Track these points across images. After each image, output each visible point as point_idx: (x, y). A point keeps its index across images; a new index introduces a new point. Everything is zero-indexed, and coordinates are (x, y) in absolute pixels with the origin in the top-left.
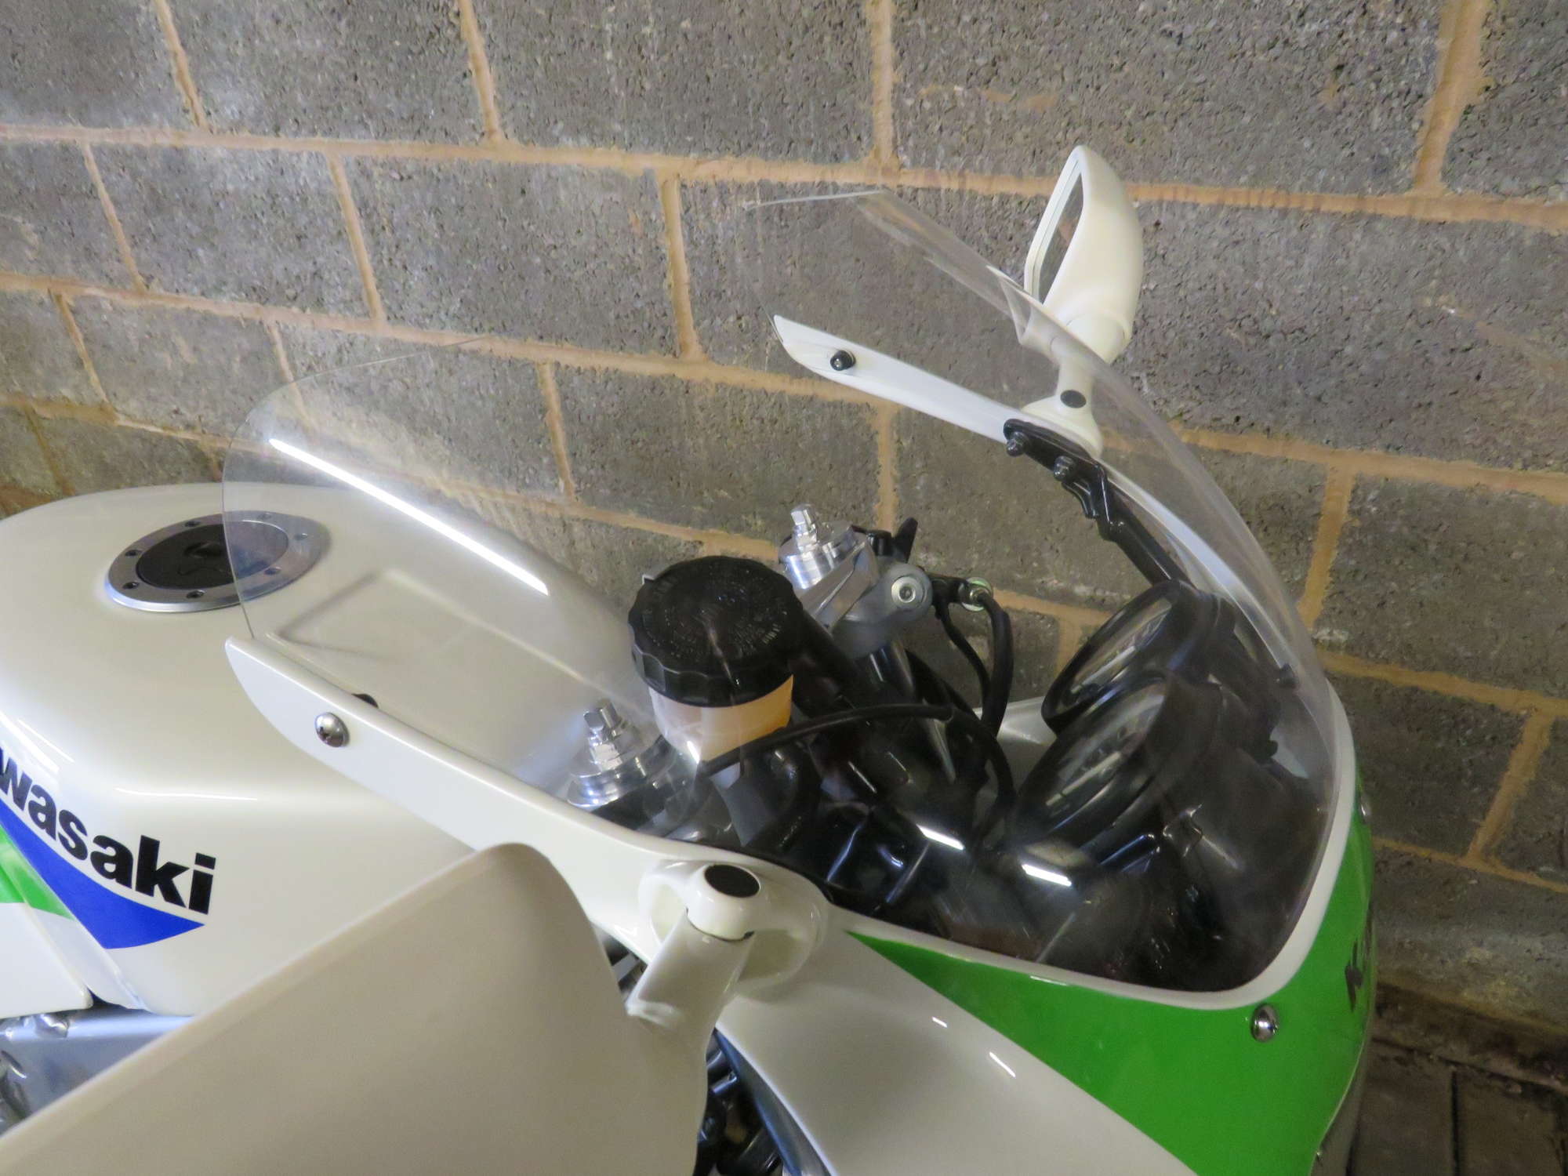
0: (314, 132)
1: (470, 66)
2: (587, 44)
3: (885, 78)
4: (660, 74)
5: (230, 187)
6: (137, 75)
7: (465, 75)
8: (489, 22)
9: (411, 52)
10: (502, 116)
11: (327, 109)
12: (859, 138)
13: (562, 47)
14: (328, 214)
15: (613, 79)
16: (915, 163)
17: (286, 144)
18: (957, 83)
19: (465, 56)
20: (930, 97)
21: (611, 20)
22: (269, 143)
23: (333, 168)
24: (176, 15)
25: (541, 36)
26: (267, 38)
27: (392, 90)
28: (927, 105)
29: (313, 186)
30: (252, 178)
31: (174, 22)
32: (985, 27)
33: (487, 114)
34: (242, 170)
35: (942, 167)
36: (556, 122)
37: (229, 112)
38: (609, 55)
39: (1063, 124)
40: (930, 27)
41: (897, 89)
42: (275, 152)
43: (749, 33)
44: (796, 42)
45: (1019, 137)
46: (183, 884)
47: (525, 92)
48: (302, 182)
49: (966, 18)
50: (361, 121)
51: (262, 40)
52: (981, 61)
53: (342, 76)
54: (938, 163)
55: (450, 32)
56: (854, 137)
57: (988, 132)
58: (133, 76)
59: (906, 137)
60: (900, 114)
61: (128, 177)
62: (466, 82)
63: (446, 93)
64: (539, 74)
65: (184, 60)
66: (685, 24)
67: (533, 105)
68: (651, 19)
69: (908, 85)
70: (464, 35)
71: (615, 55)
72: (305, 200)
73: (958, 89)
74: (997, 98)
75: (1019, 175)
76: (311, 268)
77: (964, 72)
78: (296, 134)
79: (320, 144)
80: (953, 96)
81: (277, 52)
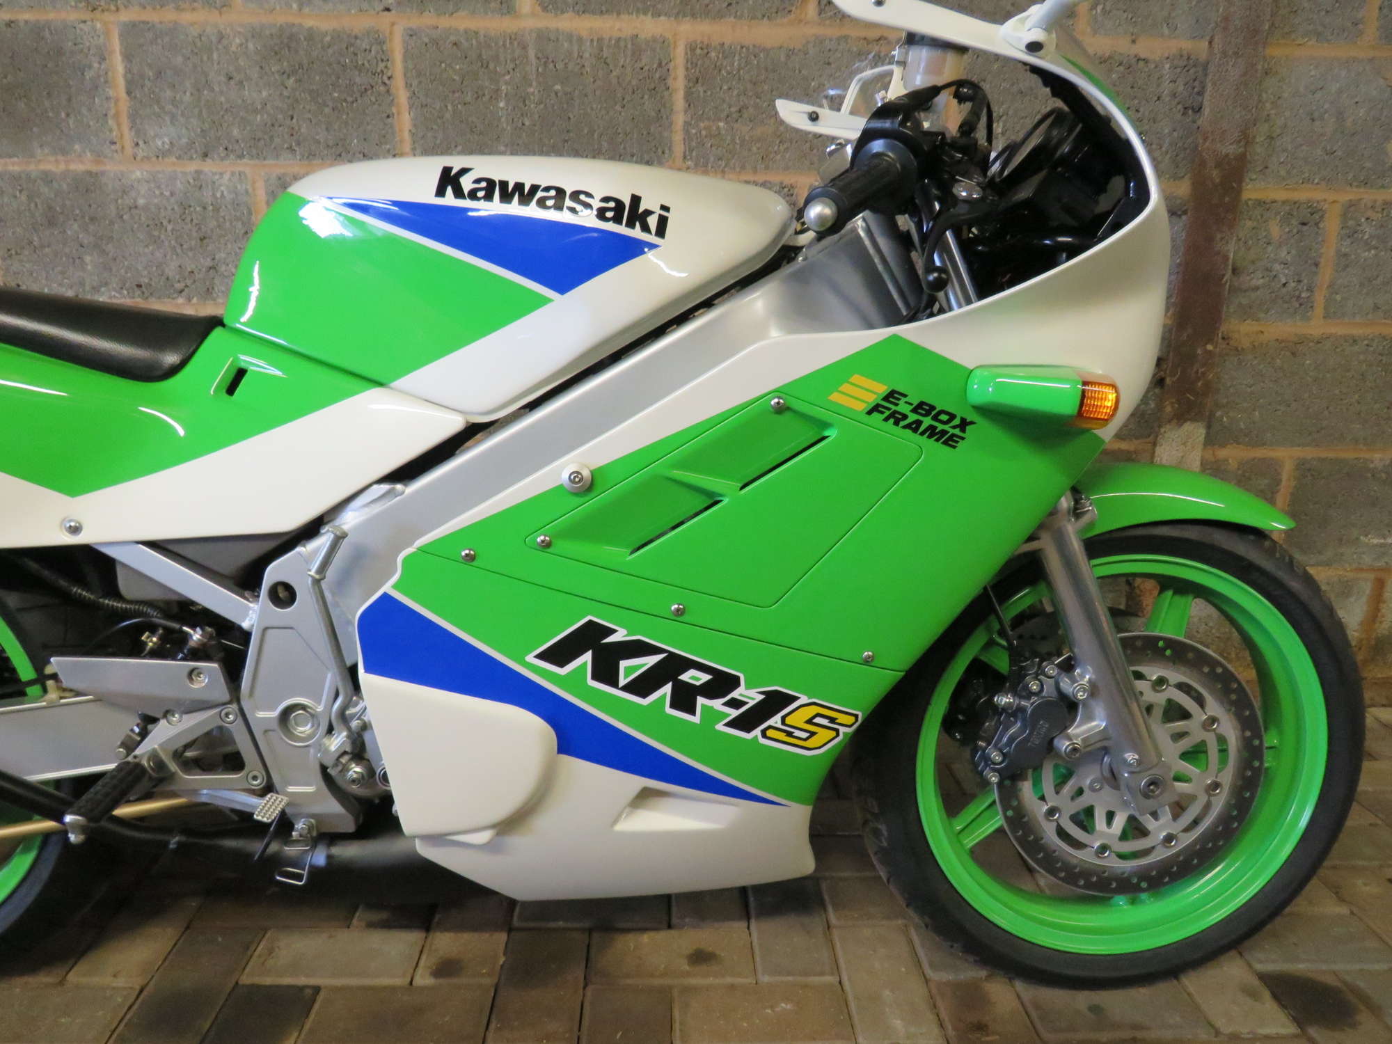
0: (241, 157)
1: (394, 110)
2: (487, 97)
3: (679, 119)
4: (536, 117)
5: (141, 202)
6: (68, 115)
7: (388, 117)
8: (415, 83)
9: (345, 100)
10: (414, 142)
11: (259, 140)
12: (663, 153)
13: (468, 99)
14: (237, 219)
15: (503, 120)
16: (696, 165)
17: (209, 167)
18: (720, 120)
19: (392, 102)
20: (705, 128)
21: (507, 83)
22: (192, 167)
23: (254, 182)
24: (128, 71)
25: (454, 92)
26: (217, 89)
27: (324, 127)
28: (704, 133)
29: (229, 197)
30: (167, 194)
31: (125, 76)
32: (735, 92)
33: (402, 141)
34: (159, 187)
35: (712, 167)
36: (456, 146)
37: (160, 143)
38: (502, 105)
39: (777, 142)
40: (705, 92)
41: (687, 124)
42: (198, 172)
43: (598, 93)
44: (628, 98)
45: (754, 149)
46: (653, 221)
47: (435, 127)
48: (218, 195)
49: (725, 87)
50: (290, 148)
51: (212, 90)
52: (733, 109)
53: (280, 116)
54: (710, 165)
55: (382, 88)
56: (660, 151)
57: (738, 147)
58: (63, 115)
59: (691, 150)
60: (688, 137)
61: (24, 198)
62: (390, 120)
63: (369, 127)
64: (448, 116)
65: (124, 103)
66: (558, 87)
67: (440, 135)
68: (534, 84)
69: (693, 122)
70: (393, 91)
71: (507, 105)
72: (217, 210)
73: (721, 124)
74: (743, 129)
75: (755, 171)
76: (209, 263)
77: (723, 115)
78: (222, 159)
79: (246, 166)
80: (718, 128)
81: (223, 99)
